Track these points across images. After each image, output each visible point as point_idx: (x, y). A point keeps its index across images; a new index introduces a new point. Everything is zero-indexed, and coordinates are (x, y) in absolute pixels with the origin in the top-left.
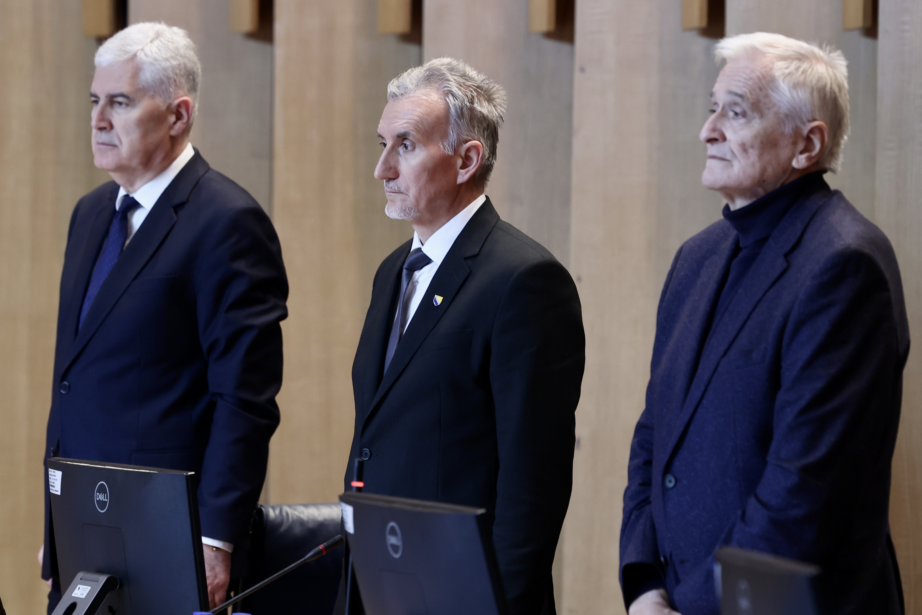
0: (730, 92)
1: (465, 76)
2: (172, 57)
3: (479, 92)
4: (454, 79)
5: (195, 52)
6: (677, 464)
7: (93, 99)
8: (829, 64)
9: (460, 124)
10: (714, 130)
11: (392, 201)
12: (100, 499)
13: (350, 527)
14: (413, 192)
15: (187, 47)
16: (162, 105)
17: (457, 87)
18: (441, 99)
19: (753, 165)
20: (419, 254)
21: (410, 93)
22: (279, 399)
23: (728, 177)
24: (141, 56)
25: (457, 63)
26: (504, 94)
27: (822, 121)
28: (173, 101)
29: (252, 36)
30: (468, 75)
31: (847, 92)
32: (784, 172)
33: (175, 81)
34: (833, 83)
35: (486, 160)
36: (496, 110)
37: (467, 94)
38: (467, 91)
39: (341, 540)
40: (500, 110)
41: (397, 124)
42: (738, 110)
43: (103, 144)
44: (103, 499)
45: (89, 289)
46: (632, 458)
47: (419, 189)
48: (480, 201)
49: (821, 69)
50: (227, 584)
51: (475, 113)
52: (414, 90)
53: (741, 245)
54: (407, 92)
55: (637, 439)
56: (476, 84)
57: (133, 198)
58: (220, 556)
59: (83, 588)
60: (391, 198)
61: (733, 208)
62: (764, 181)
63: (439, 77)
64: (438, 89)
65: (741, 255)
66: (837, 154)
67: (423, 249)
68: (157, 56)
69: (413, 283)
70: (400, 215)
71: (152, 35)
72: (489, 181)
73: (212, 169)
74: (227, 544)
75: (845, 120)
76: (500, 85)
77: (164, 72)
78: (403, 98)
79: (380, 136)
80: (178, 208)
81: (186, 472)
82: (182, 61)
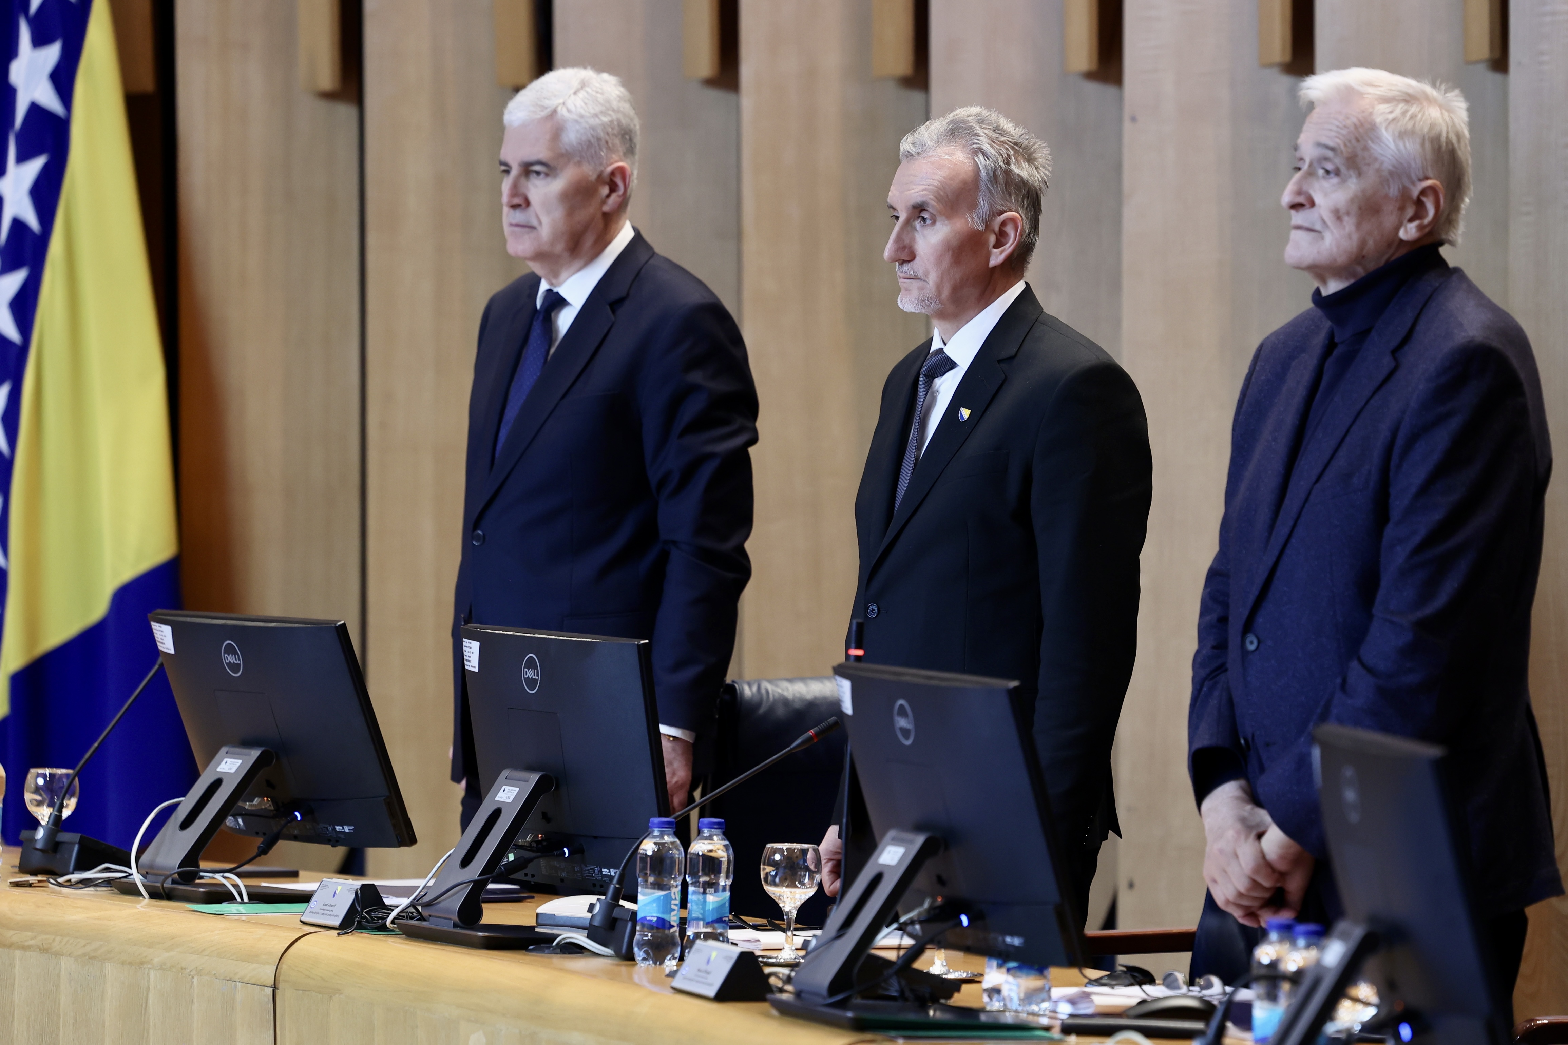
0: (1319, 145)
1: (998, 129)
2: (602, 112)
3: (1016, 149)
4: (986, 134)
5: (631, 105)
6: (1260, 620)
7: (503, 168)
8: (1446, 108)
9: (993, 191)
10: (1299, 193)
11: (906, 290)
12: (528, 677)
13: (848, 707)
14: (933, 278)
15: (621, 99)
16: (590, 173)
17: (988, 144)
18: (968, 158)
19: (1349, 237)
20: (941, 356)
21: (929, 152)
22: (748, 546)
23: (1318, 252)
24: (562, 112)
25: (989, 113)
26: (1048, 152)
27: (1436, 179)
28: (605, 168)
29: (710, 83)
30: (1002, 128)
31: (1467, 142)
32: (1389, 245)
33: (607, 142)
34: (1450, 130)
35: (1026, 237)
36: (1038, 172)
37: (1002, 152)
38: (1001, 148)
39: (836, 723)
40: (1044, 173)
41: (913, 191)
42: (1329, 167)
43: (517, 225)
44: (532, 677)
45: (506, 411)
46: (1202, 615)
47: (941, 273)
48: (1018, 289)
49: (1434, 113)
50: (688, 783)
51: (1011, 177)
52: (934, 148)
53: (1336, 340)
54: (926, 150)
55: (1208, 590)
56: (1013, 139)
57: (557, 293)
58: (679, 748)
59: (509, 789)
60: (905, 285)
61: (1324, 293)
62: (1363, 257)
63: (965, 132)
64: (964, 146)
65: (1336, 353)
66: (1457, 221)
67: (944, 350)
68: (583, 112)
69: (933, 393)
70: (916, 307)
71: (576, 84)
72: (1029, 263)
73: (658, 255)
74: (687, 732)
75: (1466, 179)
76: (1043, 142)
77: (592, 132)
78: (920, 158)
79: (891, 207)
80: (615, 305)
81: (638, 640)
82: (614, 116)
